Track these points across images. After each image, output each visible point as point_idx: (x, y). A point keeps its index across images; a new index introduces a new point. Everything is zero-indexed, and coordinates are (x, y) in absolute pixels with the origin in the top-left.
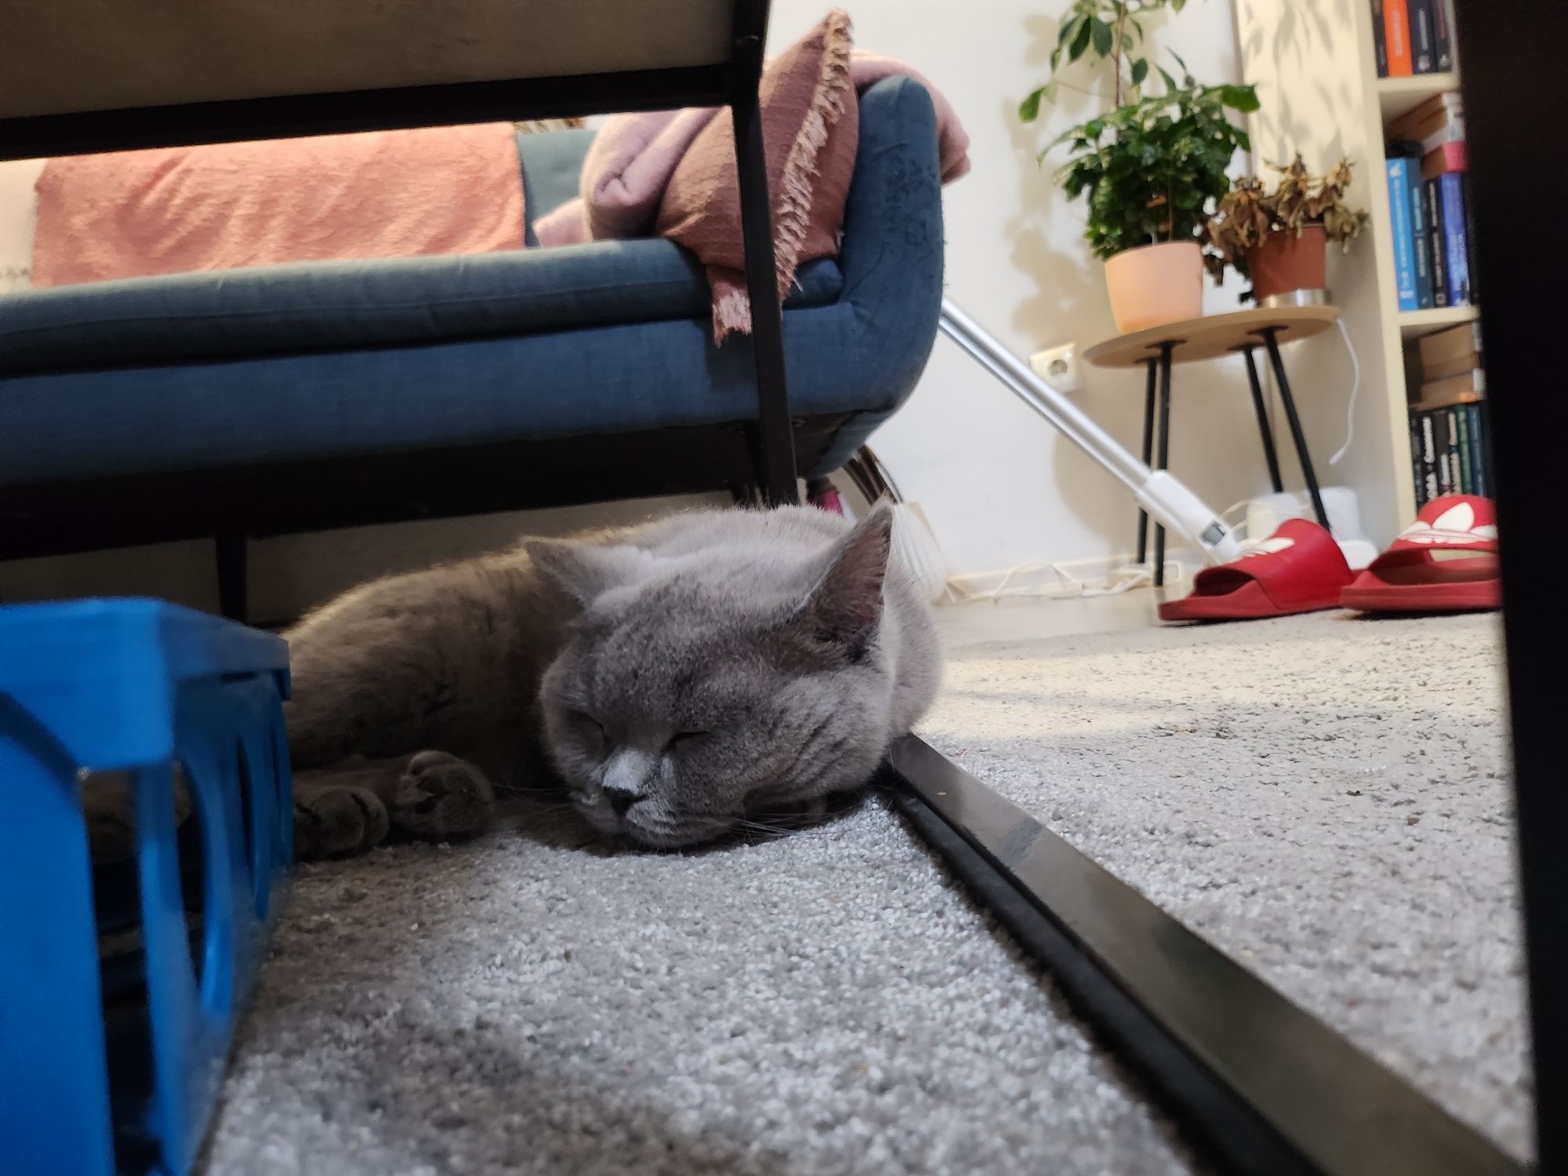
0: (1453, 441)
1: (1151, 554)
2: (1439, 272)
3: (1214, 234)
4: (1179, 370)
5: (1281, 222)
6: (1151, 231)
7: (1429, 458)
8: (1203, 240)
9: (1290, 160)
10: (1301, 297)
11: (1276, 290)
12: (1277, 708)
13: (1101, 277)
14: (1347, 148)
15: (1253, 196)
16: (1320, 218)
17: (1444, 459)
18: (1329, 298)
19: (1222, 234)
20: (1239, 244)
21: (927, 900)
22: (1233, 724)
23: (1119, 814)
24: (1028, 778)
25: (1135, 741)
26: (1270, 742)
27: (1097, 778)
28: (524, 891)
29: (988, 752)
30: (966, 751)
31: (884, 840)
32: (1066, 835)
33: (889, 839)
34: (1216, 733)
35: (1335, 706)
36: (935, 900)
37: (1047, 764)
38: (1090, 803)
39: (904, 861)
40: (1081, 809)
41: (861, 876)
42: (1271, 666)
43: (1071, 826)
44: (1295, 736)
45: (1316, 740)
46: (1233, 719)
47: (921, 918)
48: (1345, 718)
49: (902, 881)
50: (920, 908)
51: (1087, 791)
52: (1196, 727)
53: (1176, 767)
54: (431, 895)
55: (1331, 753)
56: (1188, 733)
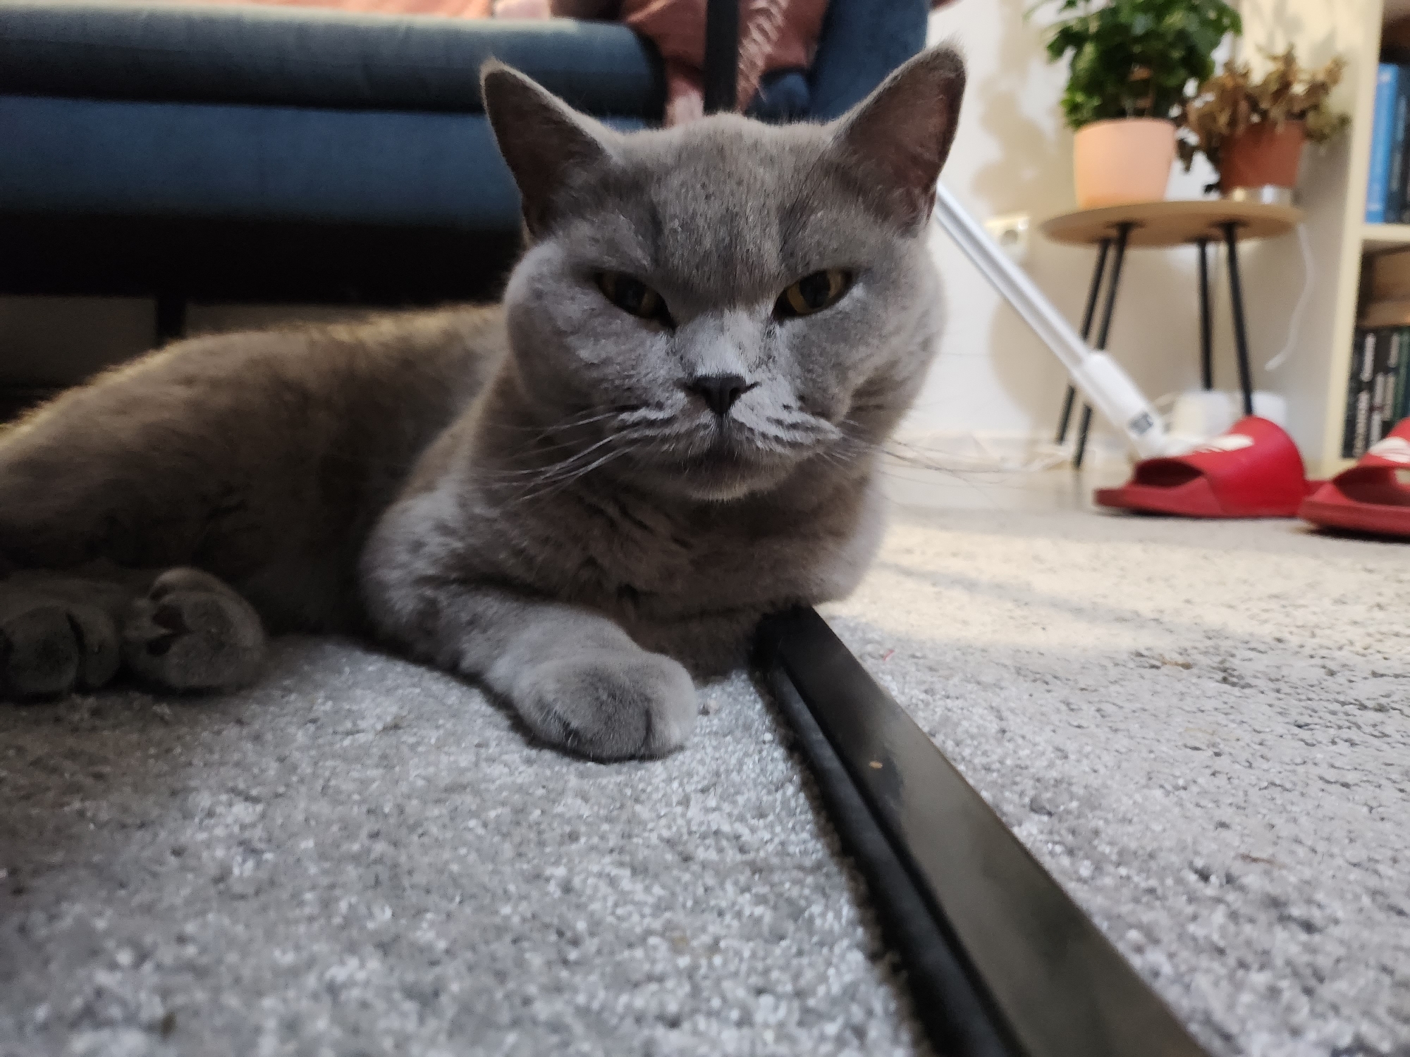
0: (1393, 360)
1: (1073, 436)
3: (1193, 117)
4: (1134, 255)
5: (1264, 114)
6: (1128, 104)
7: (1366, 375)
8: (1180, 122)
9: (1280, 49)
10: (1269, 195)
11: (1244, 183)
13: (1068, 149)
14: (1341, 46)
15: (1241, 81)
16: (1302, 115)
17: (1380, 379)
18: (1297, 199)
19: (1201, 118)
20: (1216, 131)
21: (836, 989)
22: (1235, 663)
23: (1135, 819)
24: (981, 717)
25: (1114, 673)
26: (1303, 704)
27: (1079, 730)
28: (212, 821)
29: (921, 661)
30: (893, 654)
31: (774, 809)
32: (1058, 849)
33: (782, 809)
34: (1220, 675)
35: (1358, 654)
36: (850, 993)
37: (1003, 694)
38: (1086, 787)
39: (800, 868)
40: (1072, 797)
41: (729, 887)
42: (1245, 582)
43: (1063, 832)
44: (1331, 697)
45: (1363, 707)
46: (1233, 656)
47: (823, 1038)
48: (1382, 675)
49: (796, 920)
50: (823, 1007)
51: (1072, 757)
52: (1189, 660)
53: (1187, 729)
54: (77, 805)
55: (1398, 737)
56: (1181, 668)
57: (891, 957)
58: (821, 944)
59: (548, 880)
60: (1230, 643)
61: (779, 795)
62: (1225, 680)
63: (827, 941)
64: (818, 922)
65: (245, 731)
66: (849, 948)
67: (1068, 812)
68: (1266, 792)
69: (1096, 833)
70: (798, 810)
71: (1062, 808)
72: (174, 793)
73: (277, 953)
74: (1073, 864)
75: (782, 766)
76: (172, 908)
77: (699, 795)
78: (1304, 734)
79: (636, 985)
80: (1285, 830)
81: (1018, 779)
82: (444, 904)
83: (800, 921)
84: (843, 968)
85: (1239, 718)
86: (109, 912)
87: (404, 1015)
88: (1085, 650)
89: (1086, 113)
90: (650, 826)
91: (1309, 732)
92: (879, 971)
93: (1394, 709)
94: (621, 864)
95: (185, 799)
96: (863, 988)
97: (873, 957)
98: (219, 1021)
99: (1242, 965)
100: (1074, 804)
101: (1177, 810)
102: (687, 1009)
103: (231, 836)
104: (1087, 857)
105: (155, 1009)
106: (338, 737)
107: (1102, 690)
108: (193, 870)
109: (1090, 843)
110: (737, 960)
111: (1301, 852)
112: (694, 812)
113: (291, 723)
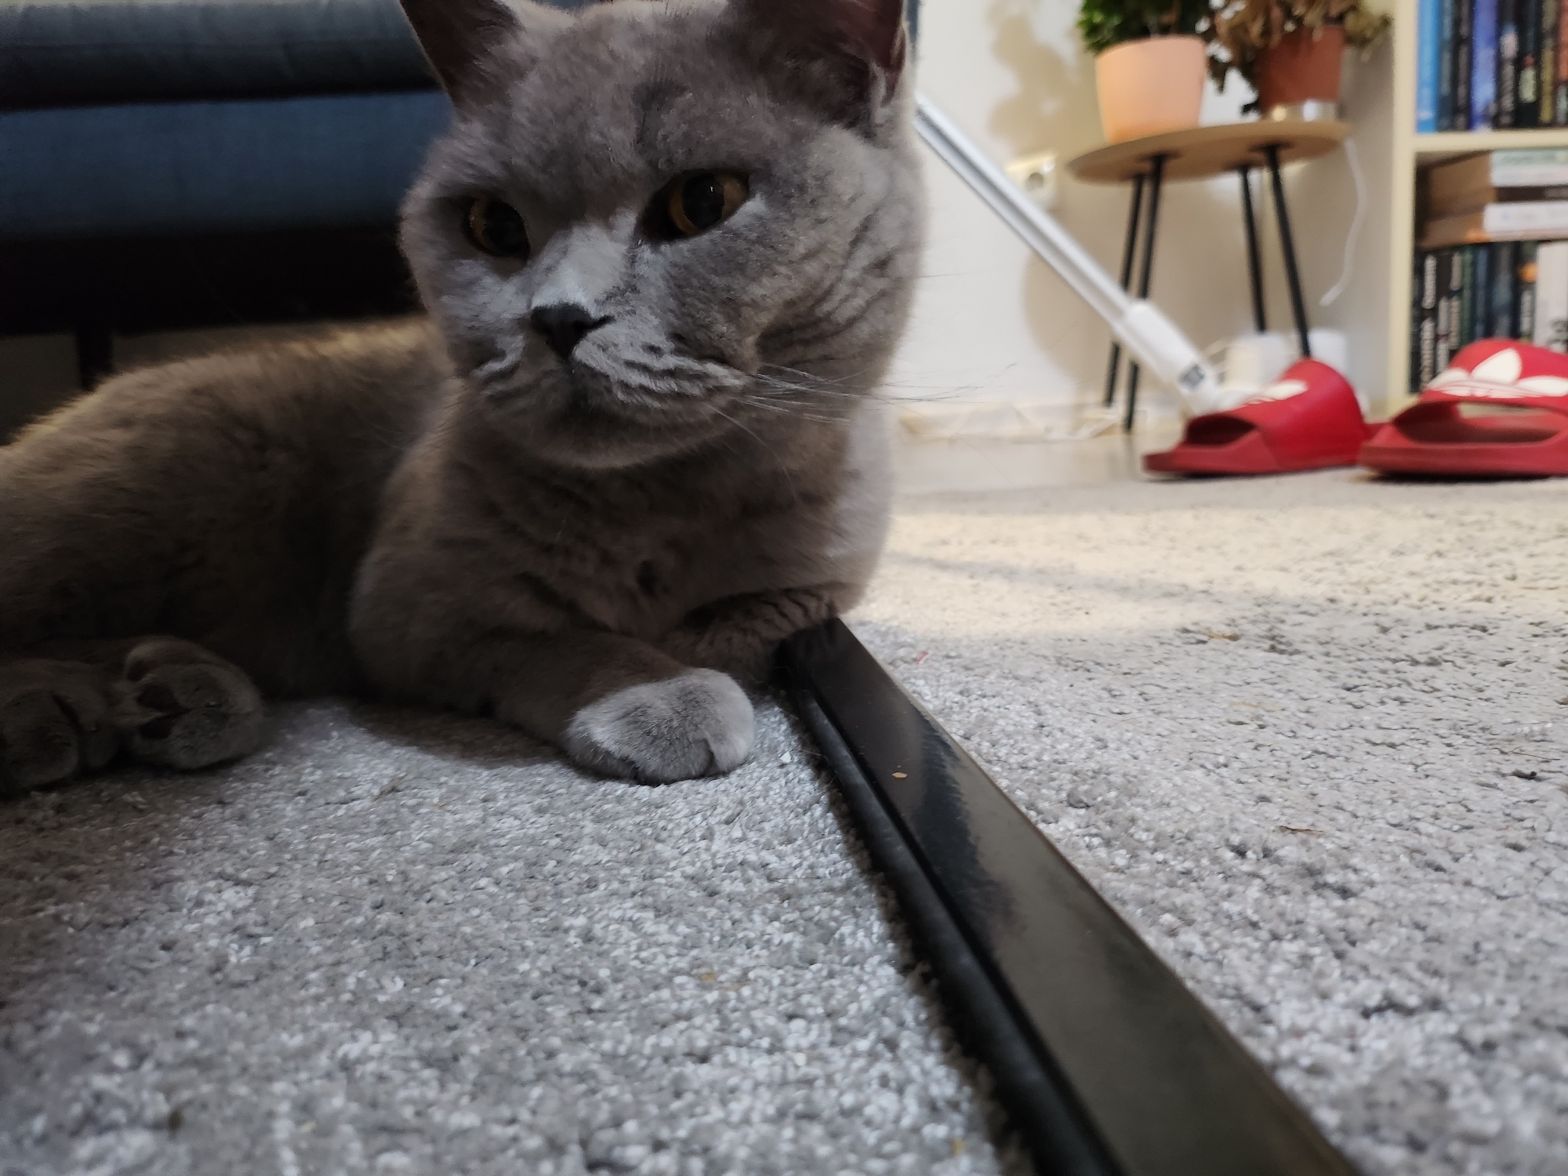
0: (1455, 283)
1: (1121, 395)
2: (1462, 91)
3: (1222, 30)
4: (1171, 189)
5: (1299, 21)
6: (1151, 20)
7: (1428, 301)
8: (1209, 36)
10: (1311, 111)
11: (1284, 100)
12: (1333, 606)
13: (1090, 75)
16: (1341, 18)
17: (1443, 304)
18: (1342, 113)
19: (1232, 31)
20: (1249, 43)
21: (867, 1005)
22: (1285, 629)
23: (1173, 802)
24: (1019, 714)
25: (1159, 652)
26: (1352, 665)
27: (1120, 717)
28: (202, 910)
29: (957, 661)
30: (927, 656)
31: (802, 832)
32: (1096, 841)
33: (810, 832)
34: (1267, 644)
35: (1413, 607)
36: (882, 1007)
37: (1042, 687)
38: (1125, 775)
39: (830, 890)
40: (1111, 786)
41: (757, 918)
42: (1299, 541)
43: (1101, 824)
44: (1381, 655)
45: (1415, 663)
46: (1283, 622)
47: (855, 1055)
48: (1436, 627)
49: (826, 943)
50: (854, 1024)
51: (1112, 745)
52: (1236, 631)
53: (1232, 704)
54: (52, 910)
55: (1448, 690)
56: (1227, 641)
57: (922, 968)
58: (853, 964)
59: (567, 931)
60: (1280, 608)
61: (807, 818)
62: (1273, 649)
63: (858, 960)
64: (849, 942)
65: (228, 812)
66: (881, 963)
67: (1107, 803)
68: (1308, 761)
69: (1133, 820)
70: (827, 830)
71: (1100, 799)
72: (157, 886)
73: (285, 1037)
74: (1109, 853)
75: (809, 787)
76: (168, 1004)
77: (724, 826)
78: (1353, 697)
79: (664, 1026)
80: (1326, 796)
81: (1055, 774)
82: (458, 967)
83: (831, 944)
84: (874, 983)
85: (1285, 686)
86: (100, 1017)
87: (424, 1083)
88: (1130, 632)
89: (1106, 34)
90: (673, 864)
91: (1358, 695)
92: (908, 983)
93: (1446, 661)
94: (644, 907)
95: (170, 890)
96: (894, 1000)
97: (905, 970)
98: (229, 1112)
99: (1276, 937)
100: (1113, 794)
101: (1217, 789)
102: (717, 1042)
103: (223, 923)
104: (1123, 847)
105: (160, 1107)
106: (331, 808)
107: (1146, 671)
108: (186, 963)
109: (1126, 831)
110: (766, 990)
111: (1342, 818)
112: (718, 845)
113: (277, 798)
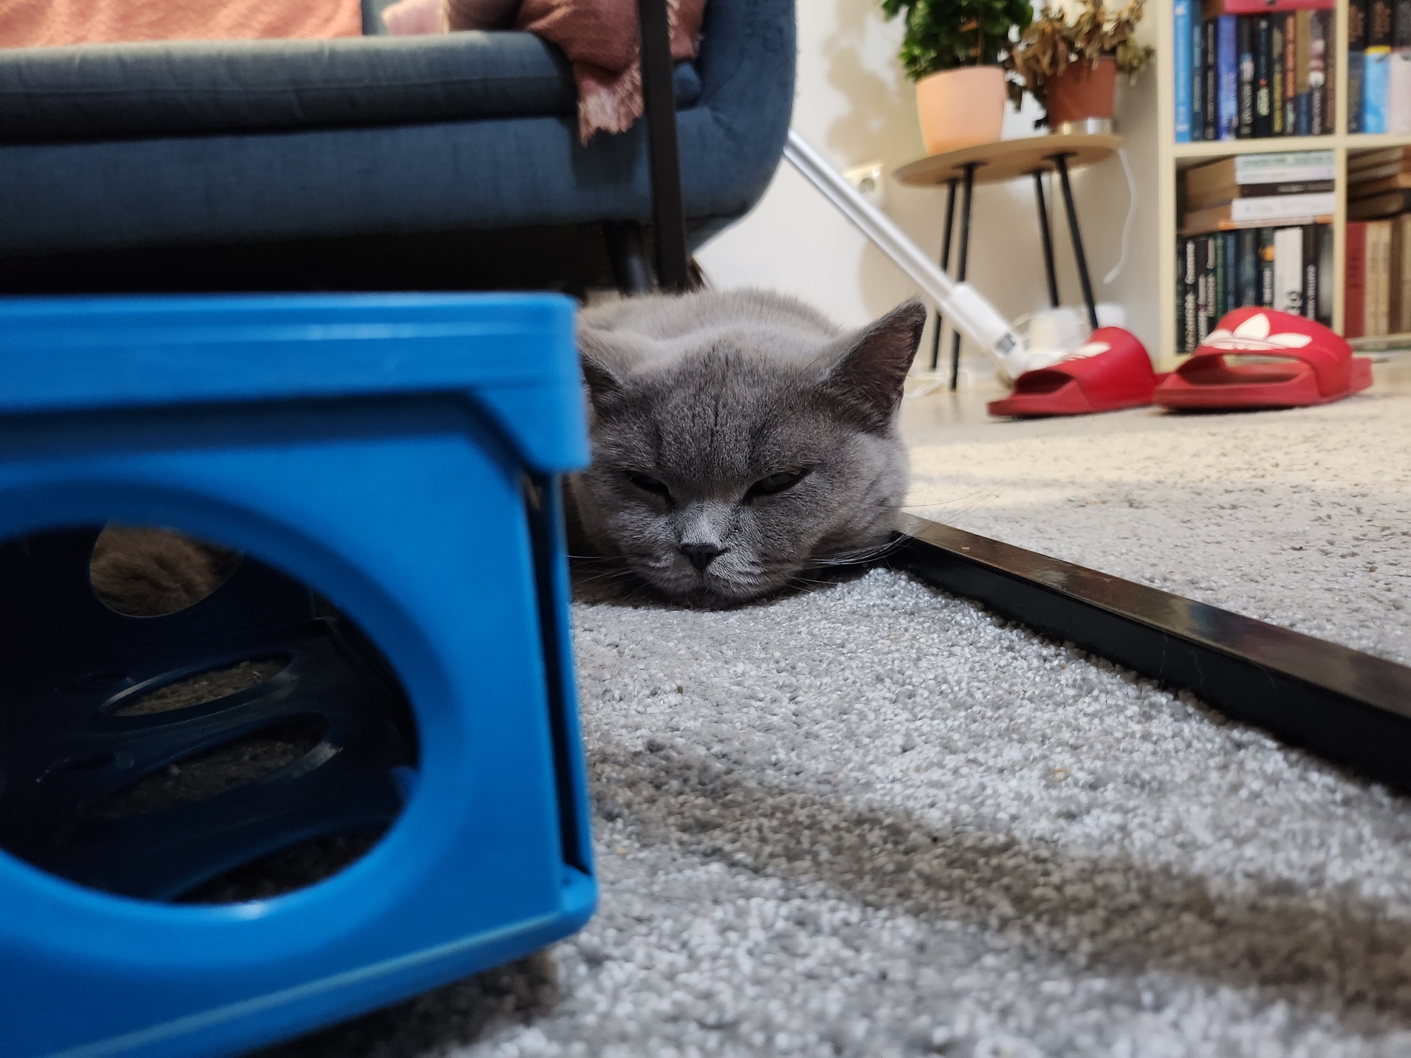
0: (1210, 264)
1: (945, 361)
2: (1210, 108)
3: (1018, 60)
4: (982, 190)
5: (1081, 53)
6: (961, 54)
7: (1190, 279)
8: (1009, 65)
10: (1092, 126)
11: (1070, 118)
12: (1161, 485)
16: (1113, 51)
17: (1202, 280)
18: (1116, 127)
19: (1026, 61)
20: (1040, 71)
21: (989, 639)
22: (1134, 497)
25: (1058, 512)
26: (1184, 511)
31: (898, 592)
33: (904, 591)
34: (1127, 504)
35: (1214, 482)
36: (997, 638)
39: (935, 608)
42: (1124, 453)
44: (1201, 505)
45: (1222, 508)
46: (1131, 494)
48: (1231, 492)
52: (1103, 499)
53: (1116, 531)
56: (1100, 504)
62: (1131, 506)
84: (988, 632)
85: (1145, 522)
88: (1032, 503)
89: (923, 64)
91: (1191, 523)
107: (1055, 520)
